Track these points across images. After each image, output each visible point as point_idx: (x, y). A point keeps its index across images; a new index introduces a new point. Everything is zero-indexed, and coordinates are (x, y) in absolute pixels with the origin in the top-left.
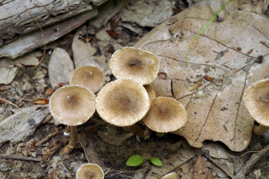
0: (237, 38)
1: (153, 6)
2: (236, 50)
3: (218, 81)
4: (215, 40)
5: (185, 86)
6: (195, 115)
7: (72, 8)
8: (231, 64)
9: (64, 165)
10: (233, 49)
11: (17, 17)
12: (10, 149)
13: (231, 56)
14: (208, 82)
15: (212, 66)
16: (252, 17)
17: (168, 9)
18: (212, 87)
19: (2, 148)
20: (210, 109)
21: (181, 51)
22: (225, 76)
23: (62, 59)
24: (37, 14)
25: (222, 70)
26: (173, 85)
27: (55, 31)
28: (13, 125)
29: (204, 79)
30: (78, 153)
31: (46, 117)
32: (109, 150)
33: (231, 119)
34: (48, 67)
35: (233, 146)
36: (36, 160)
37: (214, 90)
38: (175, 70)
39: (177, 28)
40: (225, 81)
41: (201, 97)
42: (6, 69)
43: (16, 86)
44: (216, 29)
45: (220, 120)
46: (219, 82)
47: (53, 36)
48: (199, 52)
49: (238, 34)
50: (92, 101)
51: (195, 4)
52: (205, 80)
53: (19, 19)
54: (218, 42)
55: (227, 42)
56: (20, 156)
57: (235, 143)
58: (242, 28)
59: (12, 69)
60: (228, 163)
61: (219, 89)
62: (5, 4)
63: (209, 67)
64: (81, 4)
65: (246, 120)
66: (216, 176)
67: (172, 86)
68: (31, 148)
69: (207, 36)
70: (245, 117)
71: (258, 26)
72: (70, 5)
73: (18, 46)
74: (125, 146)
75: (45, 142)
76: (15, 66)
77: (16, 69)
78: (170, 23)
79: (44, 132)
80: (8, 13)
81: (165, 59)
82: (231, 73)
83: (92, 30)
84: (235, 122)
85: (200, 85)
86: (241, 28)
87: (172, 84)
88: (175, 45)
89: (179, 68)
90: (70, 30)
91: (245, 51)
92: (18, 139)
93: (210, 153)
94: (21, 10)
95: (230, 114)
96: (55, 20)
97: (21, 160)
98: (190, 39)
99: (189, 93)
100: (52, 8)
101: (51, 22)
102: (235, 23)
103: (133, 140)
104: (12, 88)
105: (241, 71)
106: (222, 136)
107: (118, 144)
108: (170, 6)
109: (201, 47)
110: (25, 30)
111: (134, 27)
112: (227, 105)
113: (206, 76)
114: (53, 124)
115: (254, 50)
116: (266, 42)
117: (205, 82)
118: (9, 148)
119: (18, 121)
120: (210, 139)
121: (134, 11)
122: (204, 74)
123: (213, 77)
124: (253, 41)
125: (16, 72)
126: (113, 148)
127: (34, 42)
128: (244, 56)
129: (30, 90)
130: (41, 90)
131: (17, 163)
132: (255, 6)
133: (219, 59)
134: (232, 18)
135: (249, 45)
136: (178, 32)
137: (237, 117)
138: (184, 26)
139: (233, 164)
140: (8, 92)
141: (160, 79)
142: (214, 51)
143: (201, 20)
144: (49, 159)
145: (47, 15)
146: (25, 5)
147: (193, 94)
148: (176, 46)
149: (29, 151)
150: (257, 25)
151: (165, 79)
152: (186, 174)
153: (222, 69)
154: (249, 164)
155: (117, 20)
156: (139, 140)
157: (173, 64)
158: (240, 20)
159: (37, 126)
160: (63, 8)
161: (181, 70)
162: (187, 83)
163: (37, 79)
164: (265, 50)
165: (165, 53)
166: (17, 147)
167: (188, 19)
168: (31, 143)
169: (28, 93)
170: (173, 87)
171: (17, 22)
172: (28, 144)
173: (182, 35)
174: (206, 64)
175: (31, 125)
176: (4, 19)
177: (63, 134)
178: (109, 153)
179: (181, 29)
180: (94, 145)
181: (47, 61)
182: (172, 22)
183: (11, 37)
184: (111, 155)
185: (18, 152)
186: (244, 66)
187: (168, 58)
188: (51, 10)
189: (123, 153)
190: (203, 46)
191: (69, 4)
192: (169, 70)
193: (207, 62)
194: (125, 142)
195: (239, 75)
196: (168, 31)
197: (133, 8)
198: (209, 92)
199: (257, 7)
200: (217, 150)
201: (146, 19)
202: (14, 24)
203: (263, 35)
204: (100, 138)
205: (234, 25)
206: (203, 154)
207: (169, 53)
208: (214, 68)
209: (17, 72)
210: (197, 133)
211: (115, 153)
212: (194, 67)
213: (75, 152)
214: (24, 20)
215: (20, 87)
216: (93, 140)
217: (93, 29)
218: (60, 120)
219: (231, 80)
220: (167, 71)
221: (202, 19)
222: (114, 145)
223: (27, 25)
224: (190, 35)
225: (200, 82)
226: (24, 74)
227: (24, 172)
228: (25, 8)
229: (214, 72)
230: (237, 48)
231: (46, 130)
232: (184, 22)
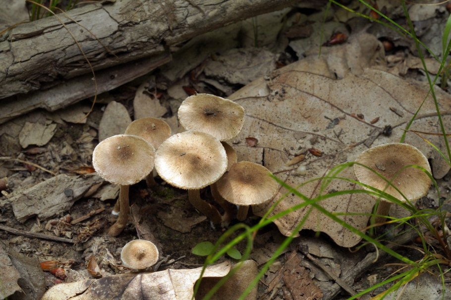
0: (358, 102)
1: (250, 57)
2: (356, 118)
3: (328, 157)
4: (329, 103)
5: (283, 159)
6: (292, 197)
7: (136, 46)
8: (349, 135)
9: (107, 249)
10: (353, 116)
11: (61, 51)
12: (37, 226)
13: (348, 124)
14: (315, 157)
15: (322, 137)
16: (381, 77)
17: (270, 62)
18: (319, 164)
19: (26, 225)
20: (313, 190)
21: (281, 113)
22: (338, 151)
23: (119, 117)
24: (88, 50)
25: (335, 143)
26: (265, 155)
27: (112, 77)
28: (43, 194)
29: (309, 152)
30: (128, 236)
31: (89, 188)
32: (172, 237)
33: (341, 205)
34: (98, 127)
35: (341, 240)
36: (71, 241)
37: (322, 168)
38: (270, 137)
39: (278, 84)
40: (339, 157)
41: (302, 175)
42: (41, 125)
43: (53, 149)
44: (331, 88)
45: (326, 206)
46: (330, 158)
47: (109, 85)
48: (305, 117)
49: (360, 97)
50: (151, 155)
51: (307, 58)
52: (311, 155)
53: (64, 54)
54: (332, 105)
55: (345, 107)
56: (50, 236)
57: (343, 236)
58: (367, 89)
59: (49, 126)
60: (333, 264)
61: (329, 167)
62: (47, 32)
63: (317, 138)
64: (149, 42)
65: (361, 207)
66: (315, 278)
67: (263, 156)
68: (65, 225)
69: (318, 96)
70: (361, 204)
71: (389, 88)
72: (134, 41)
73: (60, 94)
74: (194, 234)
75: (85, 221)
76: (53, 122)
77: (54, 126)
78: (269, 78)
79: (85, 208)
80: (50, 44)
81: (257, 122)
82: (347, 148)
83: (162, 83)
84: (345, 209)
85: (303, 160)
86: (365, 89)
87: (263, 153)
88: (273, 104)
89: (276, 135)
90: (132, 77)
91: (368, 119)
92: (49, 213)
93: (309, 249)
94: (68, 41)
95: (341, 198)
96: (112, 61)
97: (50, 240)
98: (294, 98)
99: (287, 168)
100: (110, 43)
101: (107, 63)
102: (358, 83)
103: (206, 228)
104: (47, 152)
105: (360, 146)
106: (326, 226)
107: (185, 230)
108: (273, 58)
109: (308, 110)
110: (70, 72)
111: (221, 83)
112: (338, 188)
113: (313, 149)
114: (99, 199)
115: (380, 118)
116: (397, 109)
117: (310, 157)
118: (35, 224)
119: (51, 189)
120: (309, 229)
121: (222, 62)
122: (309, 146)
123: (322, 151)
124: (380, 106)
125: (54, 131)
126: (177, 235)
127: (81, 90)
128: (366, 125)
129: (72, 155)
130: (87, 157)
131: (44, 244)
132: (392, 69)
133: (333, 128)
134: (354, 76)
135: (375, 111)
136: (278, 88)
137: (350, 202)
138: (288, 82)
139: (339, 265)
140: (41, 157)
141: (247, 146)
142: (325, 117)
143: (311, 75)
144: (87, 240)
145: (102, 52)
146: (73, 36)
147: (292, 170)
148: (274, 106)
149: (62, 230)
150: (387, 87)
151: (255, 146)
152: (273, 273)
153: (335, 141)
154: (361, 265)
155: (199, 73)
156: (214, 228)
157: (268, 129)
158: (364, 80)
159: (75, 198)
160: (125, 45)
161: (278, 138)
162: (285, 156)
163: (82, 142)
164: (396, 119)
165: (258, 113)
166: (46, 224)
167: (293, 73)
168: (66, 219)
169: (69, 159)
170: (266, 158)
171: (61, 58)
172: (62, 220)
173: (284, 92)
174: (314, 133)
175: (68, 197)
176: (44, 53)
177: (110, 213)
178: (171, 240)
179: (282, 84)
180: (152, 228)
181: (98, 119)
182: (272, 76)
183: (52, 80)
184: (174, 243)
185: (48, 231)
186: (365, 138)
187: (261, 121)
188: (108, 46)
189: (189, 242)
190: (311, 109)
191: (132, 40)
192: (261, 136)
193: (315, 131)
194: (194, 228)
195: (358, 151)
196: (265, 87)
197: (222, 58)
198: (315, 170)
199: (393, 70)
200: (320, 246)
201: (238, 74)
202: (56, 61)
203: (394, 101)
204: (160, 221)
205: (356, 84)
206: (300, 249)
207: (263, 115)
208: (324, 139)
209: (56, 130)
210: (292, 220)
211: (178, 241)
212: (296, 136)
213: (125, 236)
214: (70, 56)
215: (58, 151)
216: (150, 223)
217: (164, 82)
218: (105, 176)
219: (347, 156)
220: (259, 137)
221: (312, 73)
222: (179, 232)
223: (73, 65)
224: (295, 94)
225: (302, 156)
226: (65, 135)
227: (53, 256)
228: (73, 41)
229: (323, 145)
230: (358, 115)
231: (88, 207)
232: (289, 77)
